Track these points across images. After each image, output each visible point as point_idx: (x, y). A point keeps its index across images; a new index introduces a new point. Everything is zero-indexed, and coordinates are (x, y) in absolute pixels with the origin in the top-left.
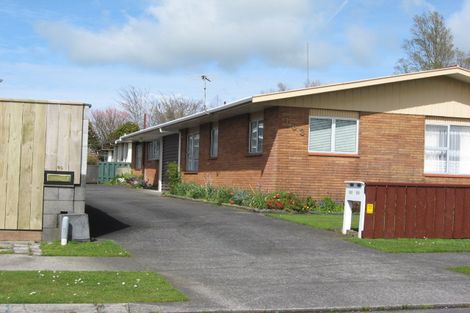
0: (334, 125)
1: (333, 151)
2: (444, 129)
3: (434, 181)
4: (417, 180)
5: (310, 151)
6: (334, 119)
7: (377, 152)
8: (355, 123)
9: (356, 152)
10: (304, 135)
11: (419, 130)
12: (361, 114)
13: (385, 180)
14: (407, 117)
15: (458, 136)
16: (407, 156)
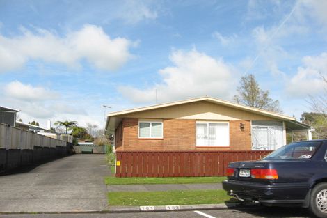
0: (151, 125)
1: (150, 137)
2: (206, 125)
3: (201, 150)
4: (192, 149)
5: (139, 138)
6: (151, 123)
7: (172, 137)
8: (161, 124)
9: (162, 137)
10: (136, 130)
11: (193, 126)
12: (164, 120)
13: (176, 150)
14: (187, 120)
15: (213, 129)
16: (187, 138)
